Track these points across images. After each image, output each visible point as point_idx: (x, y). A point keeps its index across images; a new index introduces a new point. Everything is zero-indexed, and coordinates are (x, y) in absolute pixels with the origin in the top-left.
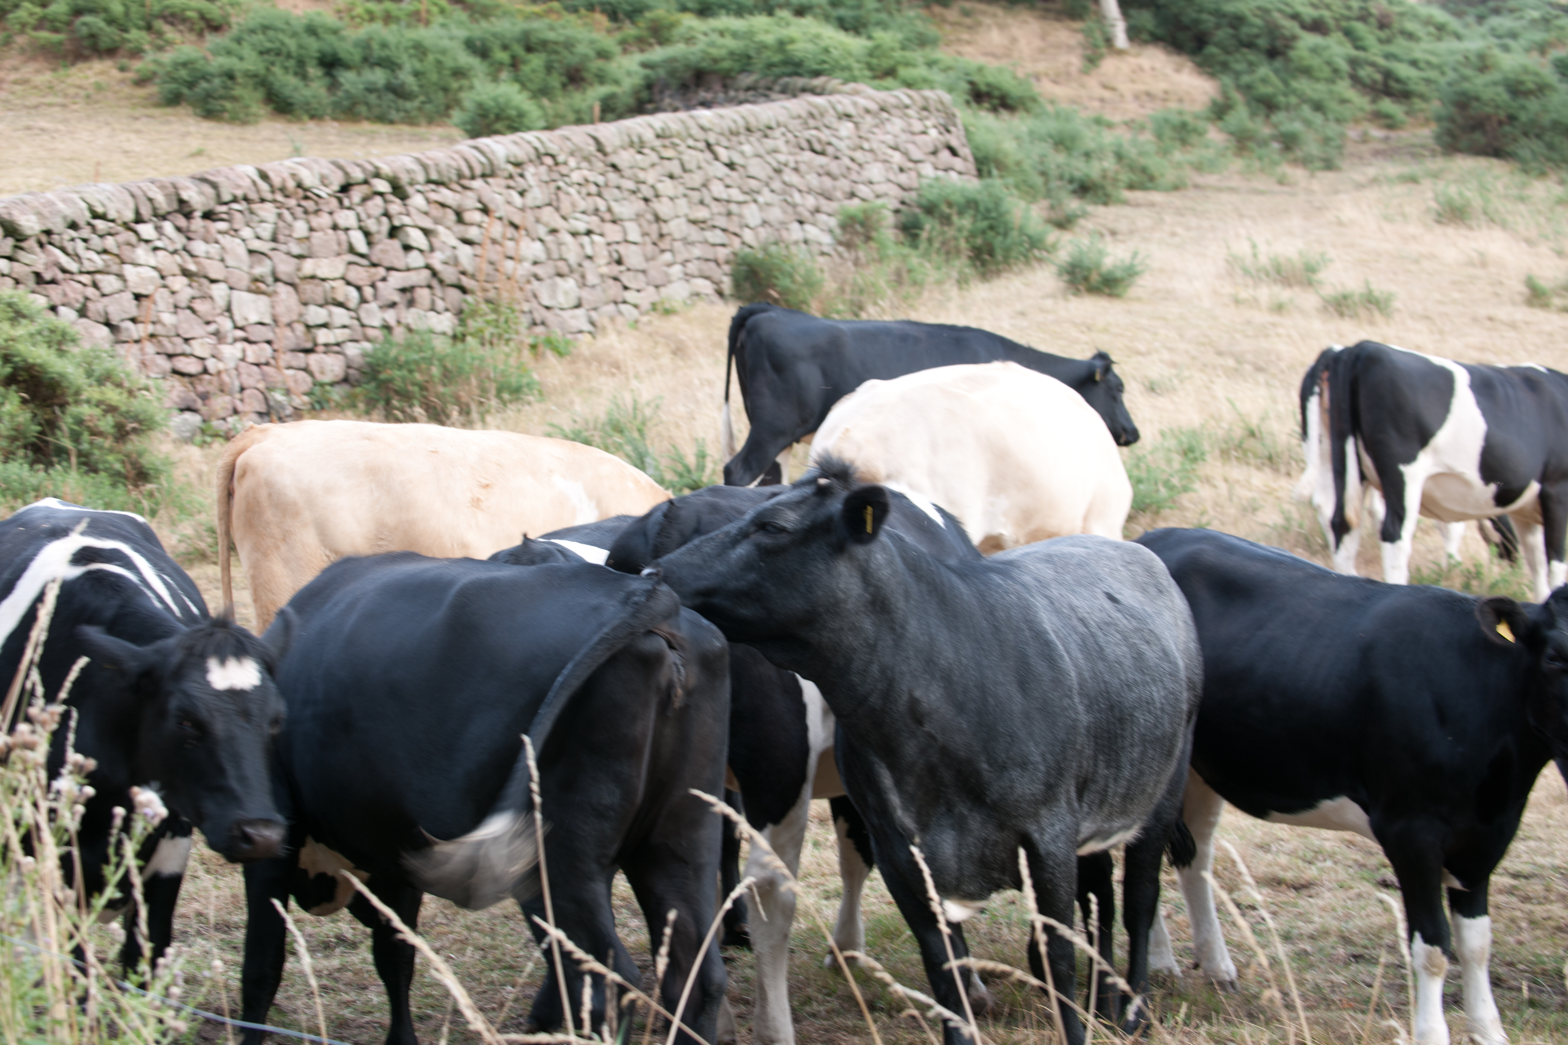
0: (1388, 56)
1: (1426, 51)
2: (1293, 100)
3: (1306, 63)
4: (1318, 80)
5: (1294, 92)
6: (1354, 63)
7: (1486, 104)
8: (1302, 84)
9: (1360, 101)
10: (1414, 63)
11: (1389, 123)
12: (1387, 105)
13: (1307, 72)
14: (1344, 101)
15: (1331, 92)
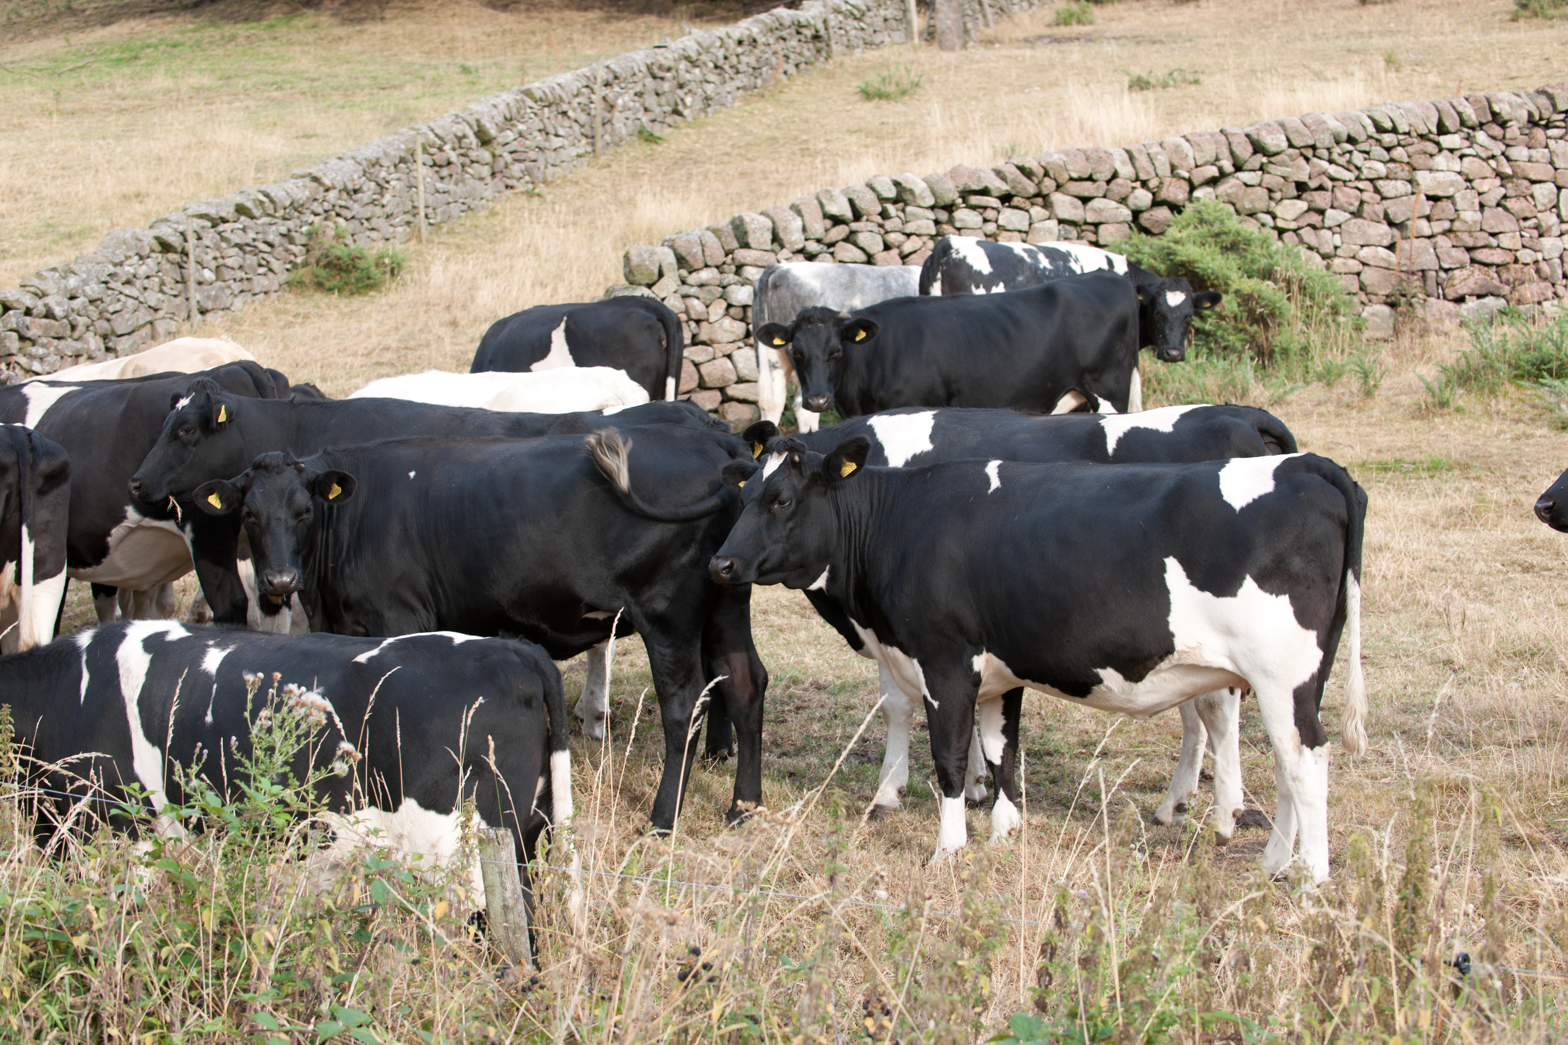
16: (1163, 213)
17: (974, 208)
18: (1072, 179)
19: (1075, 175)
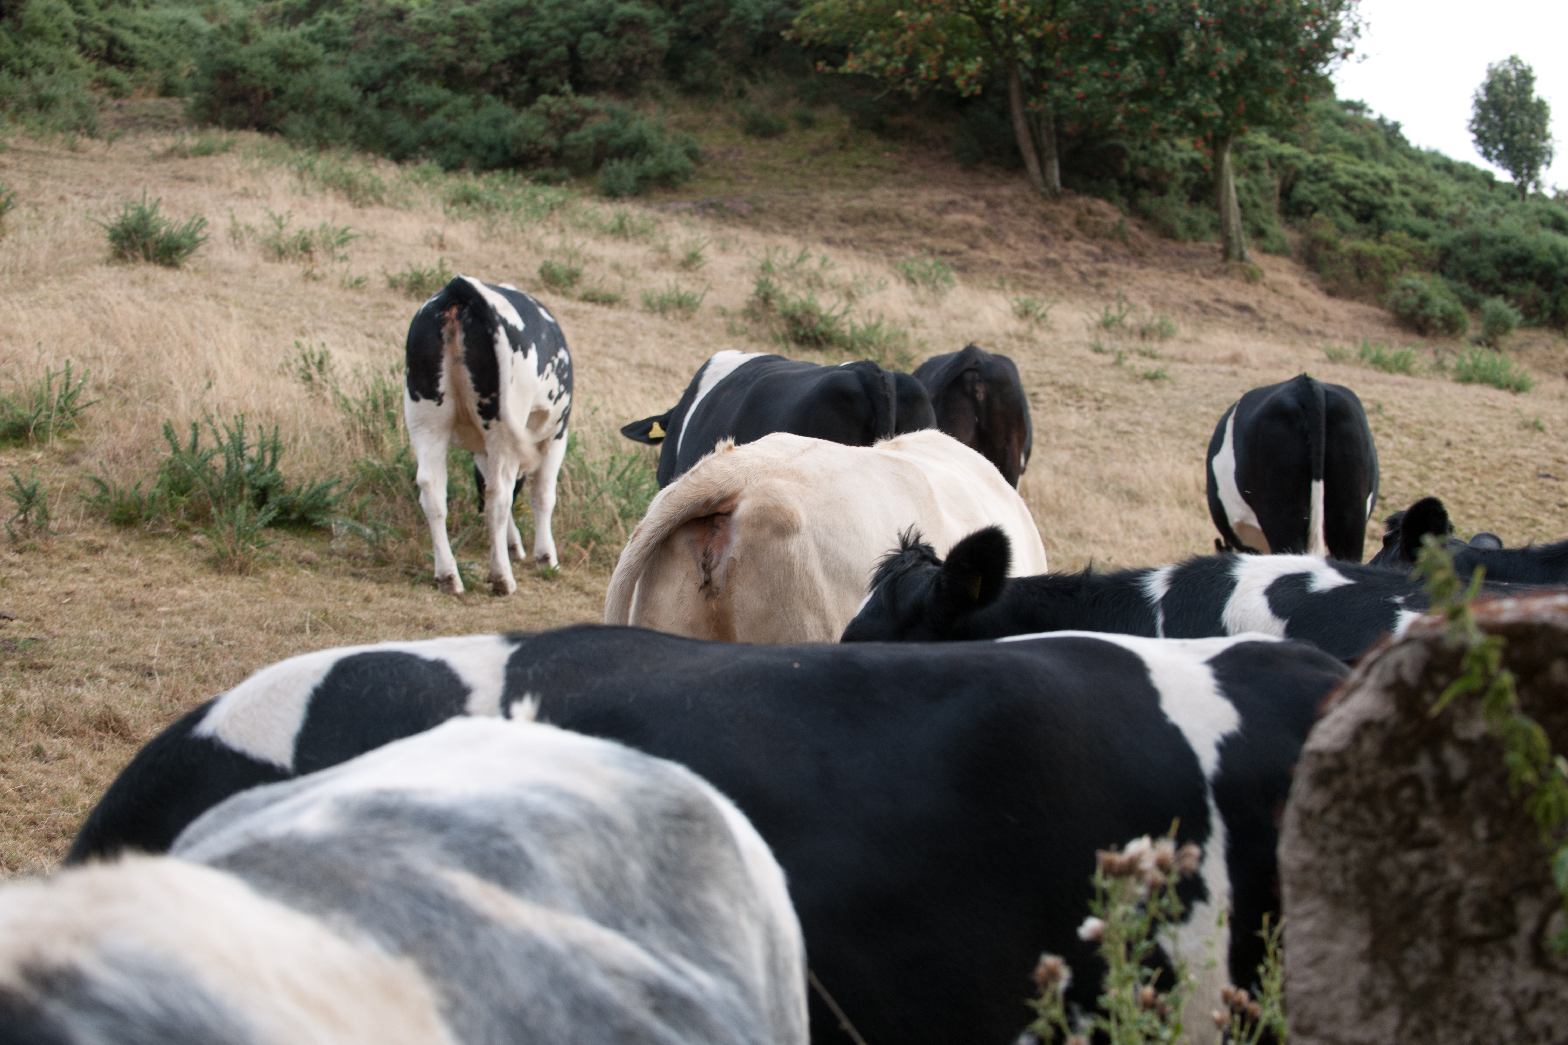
0: (111, 22)
1: (144, 19)
2: (28, 63)
3: (40, 24)
4: (51, 43)
5: (28, 53)
6: (79, 25)
7: (252, 76)
8: (36, 46)
9: (87, 67)
10: (136, 30)
11: (117, 91)
12: (113, 72)
13: (38, 33)
14: (73, 67)
15: (62, 56)
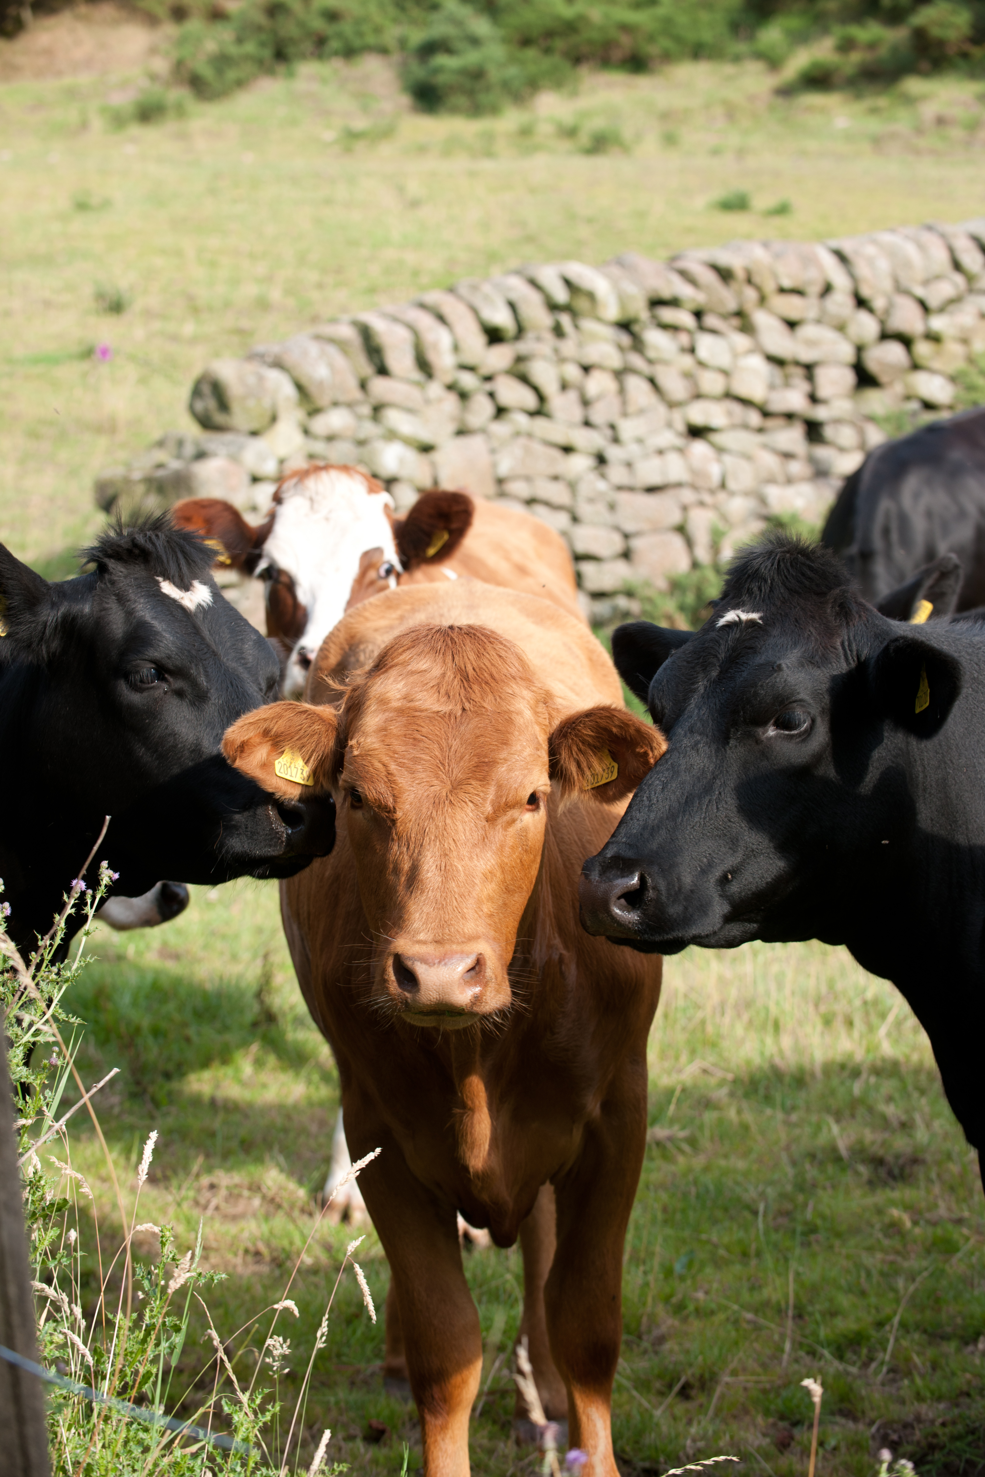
16: (895, 352)
17: (665, 327)
18: (782, 291)
19: (787, 283)
